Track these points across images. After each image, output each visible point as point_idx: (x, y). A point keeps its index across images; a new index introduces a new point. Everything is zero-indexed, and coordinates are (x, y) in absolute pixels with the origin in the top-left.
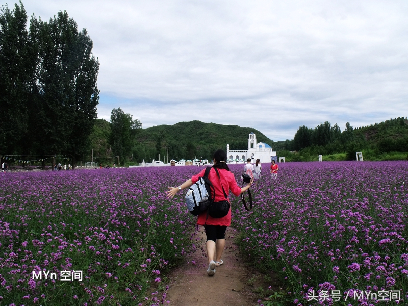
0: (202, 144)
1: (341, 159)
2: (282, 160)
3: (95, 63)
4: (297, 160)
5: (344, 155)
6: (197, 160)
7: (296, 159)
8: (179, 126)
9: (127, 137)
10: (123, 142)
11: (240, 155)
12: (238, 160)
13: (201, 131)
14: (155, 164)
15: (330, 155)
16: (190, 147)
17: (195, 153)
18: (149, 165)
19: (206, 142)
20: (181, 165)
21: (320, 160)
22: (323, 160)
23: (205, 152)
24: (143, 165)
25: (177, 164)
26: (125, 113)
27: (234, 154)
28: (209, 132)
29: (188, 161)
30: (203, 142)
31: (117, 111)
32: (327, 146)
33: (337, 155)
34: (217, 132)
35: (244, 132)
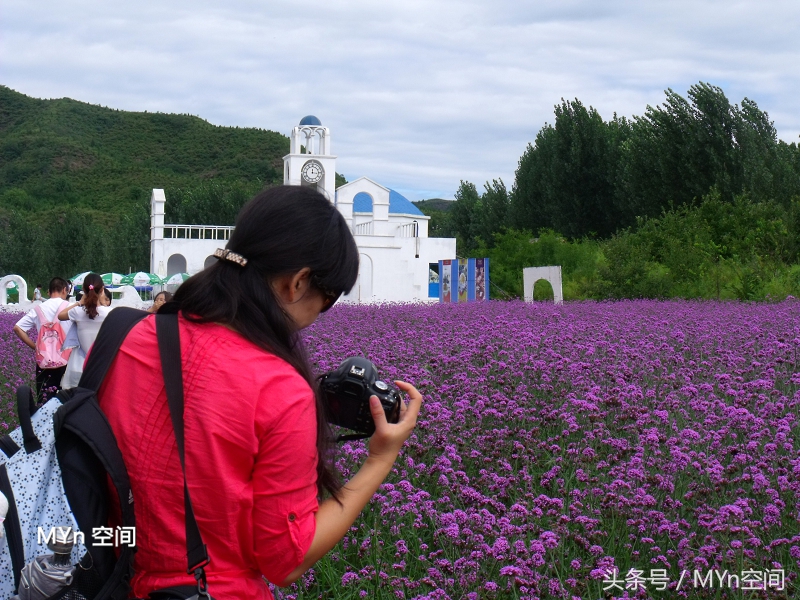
13: (12, 139)
19: (36, 195)
28: (51, 145)
34: (93, 144)
35: (228, 150)
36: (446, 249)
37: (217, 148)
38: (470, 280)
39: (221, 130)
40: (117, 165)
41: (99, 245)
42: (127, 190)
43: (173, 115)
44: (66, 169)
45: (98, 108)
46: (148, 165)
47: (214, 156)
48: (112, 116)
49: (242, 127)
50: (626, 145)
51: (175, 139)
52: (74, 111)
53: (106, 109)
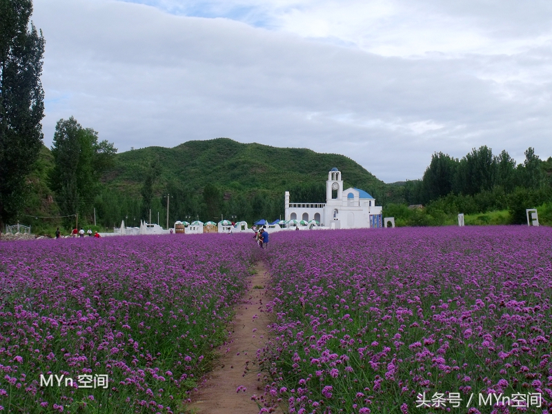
0: (234, 187)
1: (501, 221)
2: (389, 224)
3: (37, 39)
4: (419, 222)
5: (505, 214)
6: (225, 222)
7: (417, 220)
8: (187, 149)
9: (86, 176)
10: (80, 186)
11: (312, 212)
12: (306, 222)
13: (233, 161)
14: (145, 229)
15: (482, 214)
16: (210, 194)
17: (222, 206)
18: (134, 231)
19: (243, 184)
20: (196, 232)
21: (460, 224)
22: (466, 224)
23: (242, 205)
24: (122, 231)
25: (188, 231)
26: (84, 127)
27: (300, 211)
28: (249, 163)
29: (209, 223)
30: (236, 183)
31: (66, 124)
32: (478, 196)
33: (493, 214)
34: (266, 162)
35: (322, 163)
36: (378, 210)
37: (318, 163)
38: (377, 221)
39: (319, 155)
40: (276, 170)
41: (269, 207)
42: (281, 181)
43: (299, 149)
44: (255, 173)
45: (268, 147)
46: (289, 170)
47: (316, 166)
48: (274, 150)
49: (328, 153)
50: (457, 169)
51: (299, 159)
52: (258, 148)
53: (271, 147)
